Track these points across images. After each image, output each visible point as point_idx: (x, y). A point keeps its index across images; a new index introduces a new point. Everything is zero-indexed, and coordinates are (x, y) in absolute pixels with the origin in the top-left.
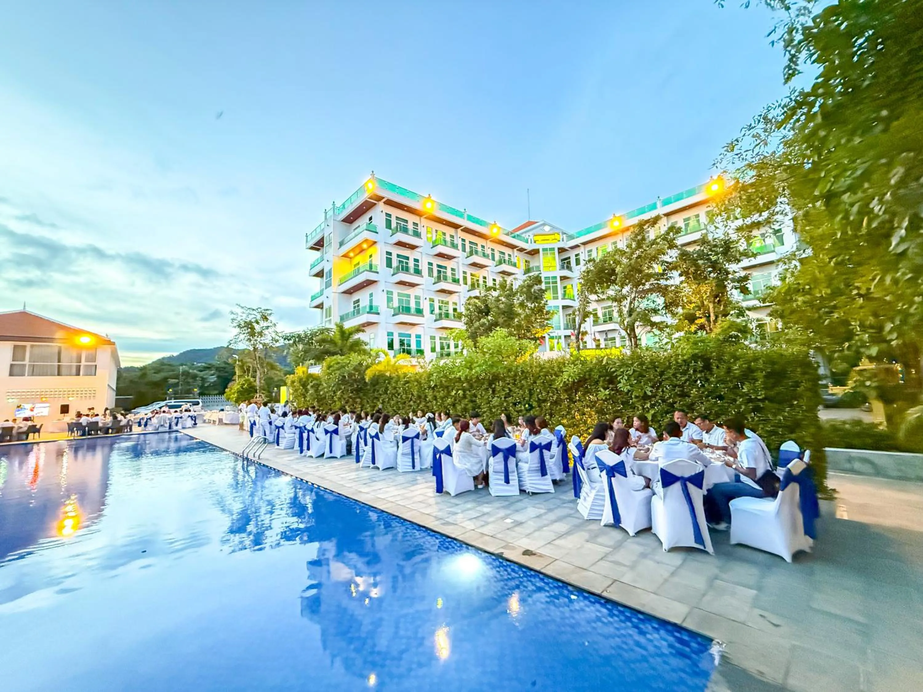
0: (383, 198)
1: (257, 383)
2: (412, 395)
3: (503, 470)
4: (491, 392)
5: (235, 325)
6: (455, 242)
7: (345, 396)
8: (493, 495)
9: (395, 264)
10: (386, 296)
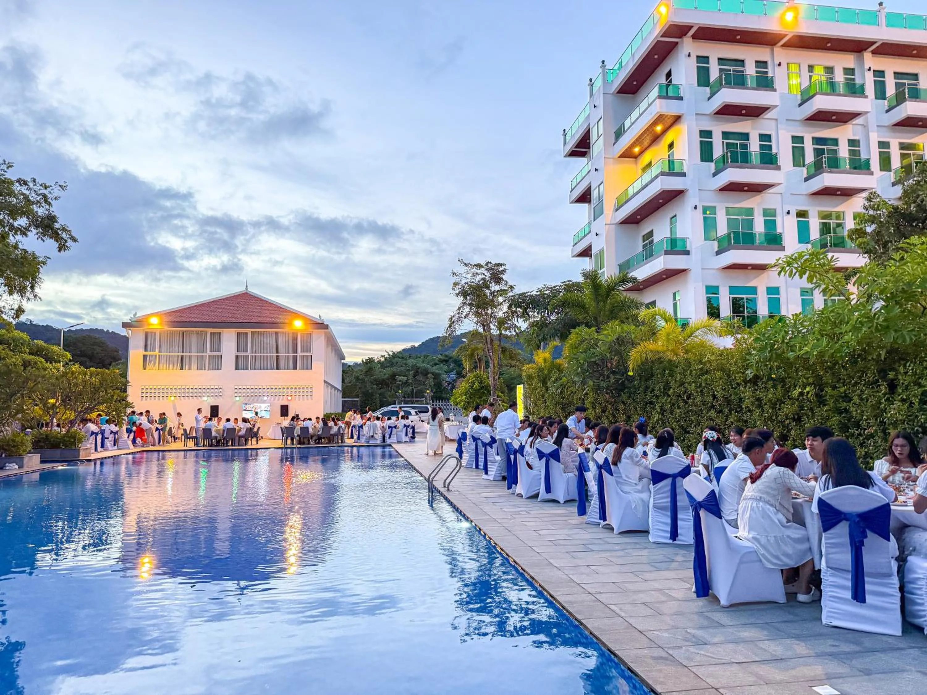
0: (691, 27)
1: (491, 382)
2: (714, 397)
3: (849, 566)
4: (884, 389)
5: (457, 291)
6: (858, 81)
7: (601, 400)
8: (824, 622)
9: (718, 151)
10: (702, 217)
